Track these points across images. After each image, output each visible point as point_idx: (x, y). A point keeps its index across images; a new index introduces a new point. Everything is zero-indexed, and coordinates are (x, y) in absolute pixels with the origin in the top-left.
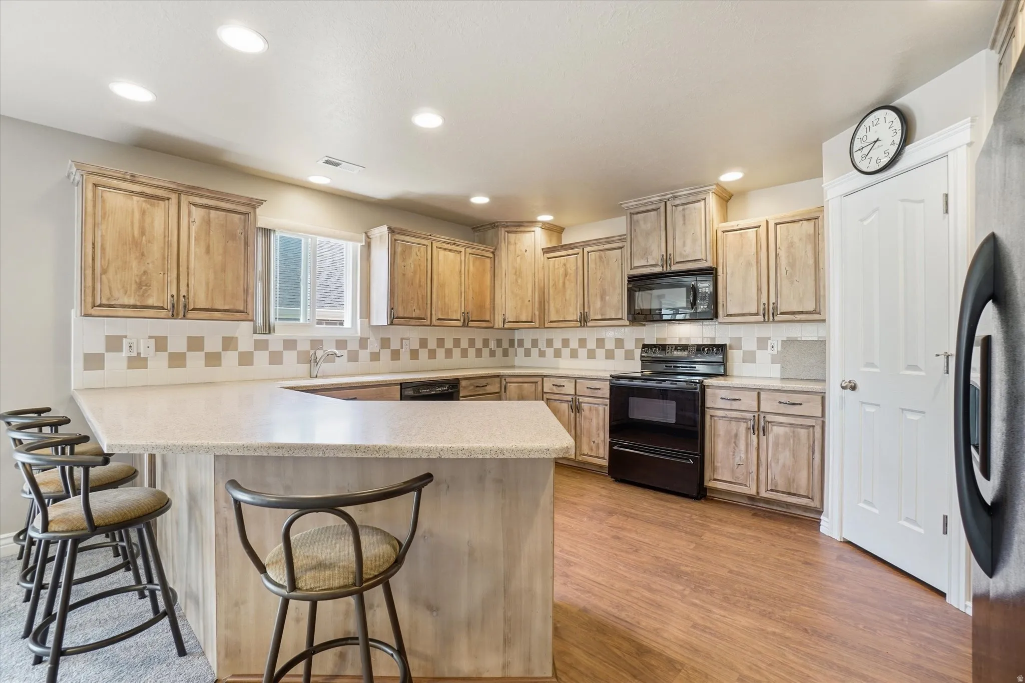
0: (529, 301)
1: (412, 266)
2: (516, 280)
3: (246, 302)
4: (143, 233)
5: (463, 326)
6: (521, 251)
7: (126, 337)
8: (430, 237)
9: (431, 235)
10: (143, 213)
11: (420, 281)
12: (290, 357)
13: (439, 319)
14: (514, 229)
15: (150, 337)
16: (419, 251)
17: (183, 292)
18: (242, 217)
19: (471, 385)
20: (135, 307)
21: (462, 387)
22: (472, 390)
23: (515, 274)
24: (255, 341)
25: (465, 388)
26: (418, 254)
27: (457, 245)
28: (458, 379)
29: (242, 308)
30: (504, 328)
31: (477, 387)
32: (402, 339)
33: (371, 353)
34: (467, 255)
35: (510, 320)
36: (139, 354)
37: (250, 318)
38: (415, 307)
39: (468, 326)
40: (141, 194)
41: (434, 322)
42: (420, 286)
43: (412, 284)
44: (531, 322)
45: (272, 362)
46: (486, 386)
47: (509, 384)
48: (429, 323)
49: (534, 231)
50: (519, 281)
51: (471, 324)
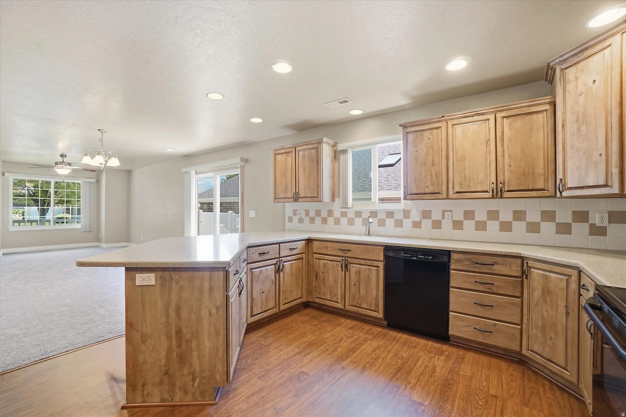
0: (601, 155)
1: (424, 149)
2: (579, 129)
3: (318, 192)
4: (286, 168)
5: (493, 197)
6: (586, 85)
7: (298, 210)
8: (443, 118)
9: (443, 117)
10: (286, 160)
11: (433, 161)
12: (358, 221)
13: (457, 193)
14: (575, 60)
15: (304, 210)
16: (431, 134)
17: (297, 191)
18: (316, 150)
19: (466, 259)
20: (284, 198)
21: (453, 259)
22: (468, 265)
23: (577, 121)
24: (341, 212)
25: (457, 261)
26: (431, 137)
27: (483, 114)
28: (449, 251)
29: (316, 196)
30: (561, 197)
31: (477, 263)
32: (443, 212)
33: (414, 222)
34: (499, 120)
35: (569, 186)
36: (301, 217)
37: (320, 200)
38: (428, 184)
39: (501, 197)
40: (286, 153)
41: (451, 195)
42: (433, 164)
43: (425, 164)
44: (606, 186)
45: (349, 224)
46: (493, 265)
47: (532, 270)
48: (445, 196)
49: (610, 46)
50: (583, 128)
51: (506, 195)
